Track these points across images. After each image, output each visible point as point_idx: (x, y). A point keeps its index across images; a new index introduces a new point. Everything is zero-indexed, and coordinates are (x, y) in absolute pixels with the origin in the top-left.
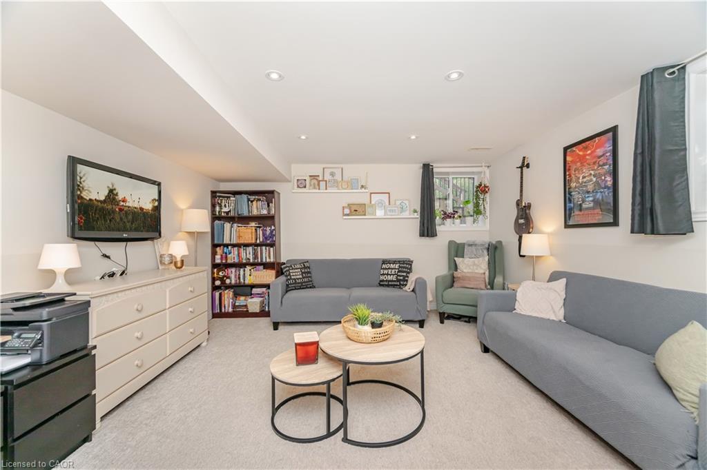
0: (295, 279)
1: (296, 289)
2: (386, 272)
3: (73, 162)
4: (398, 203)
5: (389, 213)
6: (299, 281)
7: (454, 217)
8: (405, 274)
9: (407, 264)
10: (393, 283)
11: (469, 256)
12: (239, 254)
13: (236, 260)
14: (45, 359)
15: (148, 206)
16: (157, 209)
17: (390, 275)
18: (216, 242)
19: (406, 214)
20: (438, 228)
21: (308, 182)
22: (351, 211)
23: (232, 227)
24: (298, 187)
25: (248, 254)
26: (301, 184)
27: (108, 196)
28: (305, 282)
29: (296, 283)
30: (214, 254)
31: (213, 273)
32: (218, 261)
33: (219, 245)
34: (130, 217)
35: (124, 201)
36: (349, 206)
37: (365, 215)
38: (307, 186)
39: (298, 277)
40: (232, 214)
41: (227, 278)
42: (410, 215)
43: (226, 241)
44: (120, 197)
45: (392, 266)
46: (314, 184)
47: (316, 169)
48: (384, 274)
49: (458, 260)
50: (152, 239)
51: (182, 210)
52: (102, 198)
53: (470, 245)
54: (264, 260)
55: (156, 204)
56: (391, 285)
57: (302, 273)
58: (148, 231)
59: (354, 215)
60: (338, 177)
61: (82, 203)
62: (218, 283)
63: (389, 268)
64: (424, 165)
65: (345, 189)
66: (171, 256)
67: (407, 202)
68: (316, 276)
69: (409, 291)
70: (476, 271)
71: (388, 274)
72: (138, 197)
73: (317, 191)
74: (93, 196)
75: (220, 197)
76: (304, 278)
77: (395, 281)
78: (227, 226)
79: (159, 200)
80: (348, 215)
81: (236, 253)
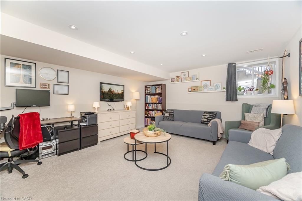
0: (166, 116)
1: (166, 120)
2: (204, 117)
3: (101, 83)
4: (215, 84)
5: (209, 90)
6: (168, 117)
7: (253, 90)
8: (211, 119)
9: (213, 114)
10: (205, 122)
11: (253, 112)
12: (153, 106)
13: (152, 109)
14: (88, 125)
15: (120, 92)
16: (123, 93)
17: (205, 118)
18: (146, 102)
19: (219, 90)
20: (238, 97)
21: (175, 79)
22: (192, 90)
23: (150, 97)
24: (172, 81)
25: (155, 106)
26: (173, 80)
27: (109, 91)
28: (170, 118)
29: (166, 118)
30: (146, 106)
31: (145, 112)
32: (147, 108)
33: (147, 103)
34: (115, 95)
35: (113, 91)
36: (191, 88)
37: (198, 91)
38: (175, 81)
39: (168, 116)
40: (150, 93)
41: (149, 114)
42: (221, 90)
43: (149, 102)
44: (112, 90)
45: (207, 114)
46: (178, 80)
47: (178, 74)
48: (203, 118)
49: (246, 114)
50: (122, 101)
51: (132, 93)
52: (107, 91)
53: (256, 106)
54: (160, 109)
55: (123, 91)
56: (205, 123)
57: (170, 114)
58: (120, 99)
59: (193, 91)
60: (187, 76)
61: (102, 93)
62: (146, 115)
63: (205, 116)
64: (229, 64)
65: (189, 80)
66: (127, 106)
67: (220, 84)
68: (175, 116)
69: (209, 126)
70: (254, 121)
71: (204, 118)
72: (117, 90)
73: (178, 82)
74: (105, 91)
75: (148, 87)
76: (170, 116)
77: (206, 121)
78: (149, 96)
79: (124, 90)
80: (191, 91)
81: (152, 106)
